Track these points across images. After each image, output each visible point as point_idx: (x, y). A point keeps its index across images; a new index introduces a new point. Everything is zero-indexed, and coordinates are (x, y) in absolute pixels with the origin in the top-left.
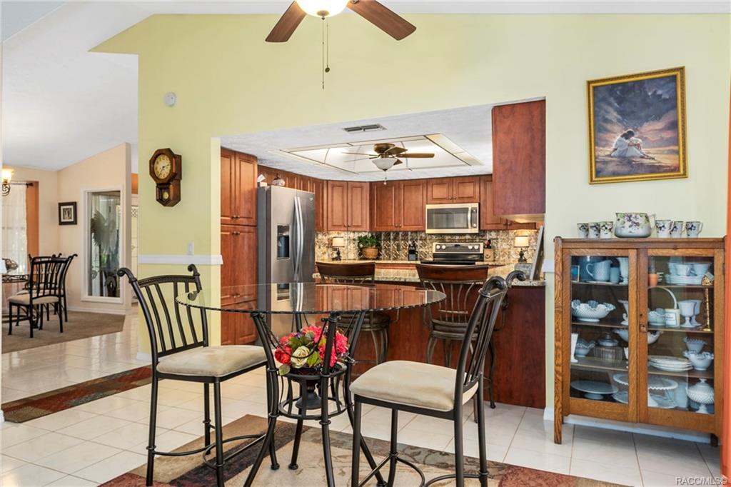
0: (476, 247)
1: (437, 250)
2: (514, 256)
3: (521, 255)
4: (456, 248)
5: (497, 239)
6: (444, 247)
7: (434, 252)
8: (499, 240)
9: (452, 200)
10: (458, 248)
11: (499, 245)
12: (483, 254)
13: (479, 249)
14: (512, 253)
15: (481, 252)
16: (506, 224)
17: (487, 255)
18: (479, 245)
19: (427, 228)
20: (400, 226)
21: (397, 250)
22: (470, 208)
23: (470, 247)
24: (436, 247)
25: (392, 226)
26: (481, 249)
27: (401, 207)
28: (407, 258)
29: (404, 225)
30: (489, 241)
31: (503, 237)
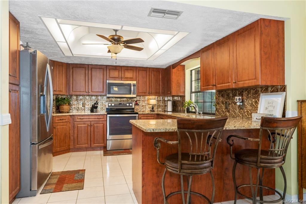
0: (131, 105)
1: (109, 106)
2: (148, 109)
3: (153, 108)
4: (120, 105)
5: (140, 100)
6: (113, 105)
7: (107, 107)
8: (141, 101)
9: (121, 79)
10: (121, 105)
11: (141, 103)
12: (134, 108)
13: (132, 105)
14: (147, 107)
15: (133, 107)
16: (149, 93)
17: (137, 109)
18: (132, 104)
19: (108, 94)
20: (89, 92)
21: (83, 107)
22: (132, 84)
23: (128, 105)
24: (108, 104)
25: (84, 92)
26: (133, 105)
27: (90, 81)
28: (89, 111)
29: (92, 92)
30: (136, 101)
31: (143, 100)
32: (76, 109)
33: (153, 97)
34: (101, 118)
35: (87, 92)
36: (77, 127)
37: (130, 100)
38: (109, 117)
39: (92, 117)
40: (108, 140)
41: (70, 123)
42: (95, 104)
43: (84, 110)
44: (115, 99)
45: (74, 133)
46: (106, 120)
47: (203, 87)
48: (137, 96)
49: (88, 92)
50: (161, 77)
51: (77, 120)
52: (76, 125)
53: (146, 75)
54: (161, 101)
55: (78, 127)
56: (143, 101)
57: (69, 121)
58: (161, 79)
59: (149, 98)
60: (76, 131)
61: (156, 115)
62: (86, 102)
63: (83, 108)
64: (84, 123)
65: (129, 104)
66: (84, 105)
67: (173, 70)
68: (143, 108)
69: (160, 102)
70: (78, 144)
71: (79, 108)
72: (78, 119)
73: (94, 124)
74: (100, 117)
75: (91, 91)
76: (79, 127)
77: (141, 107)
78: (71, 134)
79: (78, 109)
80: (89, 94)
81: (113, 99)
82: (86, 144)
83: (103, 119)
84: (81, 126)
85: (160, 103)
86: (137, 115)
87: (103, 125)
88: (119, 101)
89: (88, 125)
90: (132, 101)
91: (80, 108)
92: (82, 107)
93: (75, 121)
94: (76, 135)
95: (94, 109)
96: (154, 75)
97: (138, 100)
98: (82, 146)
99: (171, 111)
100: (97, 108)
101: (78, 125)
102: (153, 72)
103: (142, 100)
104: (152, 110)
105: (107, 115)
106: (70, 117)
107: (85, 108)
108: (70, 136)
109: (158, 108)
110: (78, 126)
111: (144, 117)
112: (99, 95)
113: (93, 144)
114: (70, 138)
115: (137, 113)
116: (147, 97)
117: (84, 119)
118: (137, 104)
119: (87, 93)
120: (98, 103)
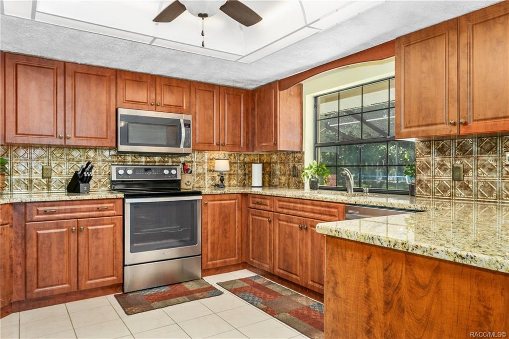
0: (173, 172)
1: (119, 175)
3: (222, 180)
4: (145, 173)
5: (192, 162)
6: (129, 172)
8: (195, 164)
9: (155, 107)
10: (149, 173)
11: (194, 169)
12: (180, 180)
14: (208, 177)
15: (179, 178)
16: (218, 144)
17: (188, 182)
18: (176, 169)
19: (121, 144)
20: (69, 138)
21: (43, 178)
22: (182, 121)
23: (166, 172)
24: (117, 171)
25: (53, 136)
26: (177, 173)
27: (69, 106)
28: (64, 190)
29: (75, 137)
30: (184, 164)
31: (198, 160)
32: (24, 185)
33: (221, 154)
34: (107, 209)
35: (61, 138)
36: (35, 237)
37: (170, 160)
38: (131, 204)
39: (82, 206)
40: (126, 265)
41: (11, 226)
42: (84, 170)
43: (49, 187)
44: (134, 158)
45: (26, 256)
46: (121, 213)
47: (406, 127)
48: (194, 150)
49: (65, 138)
50: (244, 110)
51: (37, 217)
52: (32, 233)
53: (212, 101)
54: (236, 163)
55: (37, 237)
56: (199, 162)
57: (10, 221)
58: (244, 113)
59: (211, 157)
60: (32, 250)
61: (239, 196)
62: (53, 165)
63: (44, 181)
64: (57, 223)
65: (170, 170)
66: (46, 174)
67: (281, 92)
68: (199, 180)
69: (235, 165)
70: (38, 287)
71: (31, 181)
72: (38, 214)
73: (87, 226)
74: (105, 205)
75: (73, 135)
76: (41, 238)
77: (195, 177)
78: (14, 258)
79: (29, 185)
80: (68, 142)
81: (129, 159)
82: (65, 284)
83: (112, 210)
84: (49, 234)
85: (235, 167)
86: (200, 197)
87: (112, 226)
88: (143, 164)
89: (70, 231)
90: (174, 164)
91: (34, 181)
92: (40, 177)
93: (28, 219)
94: (31, 262)
95: (81, 185)
96: (229, 103)
97: (189, 162)
98: (52, 290)
99: (261, 185)
100: (88, 183)
101: (39, 232)
102: (226, 95)
103: (196, 162)
104: (220, 183)
105: (123, 200)
106: (11, 208)
107: (49, 182)
108: (11, 265)
109: (230, 179)
110: (37, 233)
111: (214, 201)
112: (90, 148)
113: (86, 281)
114: (12, 272)
115: (198, 193)
116: (207, 155)
117: (58, 213)
118: (186, 170)
119: (63, 140)
120: (92, 167)
